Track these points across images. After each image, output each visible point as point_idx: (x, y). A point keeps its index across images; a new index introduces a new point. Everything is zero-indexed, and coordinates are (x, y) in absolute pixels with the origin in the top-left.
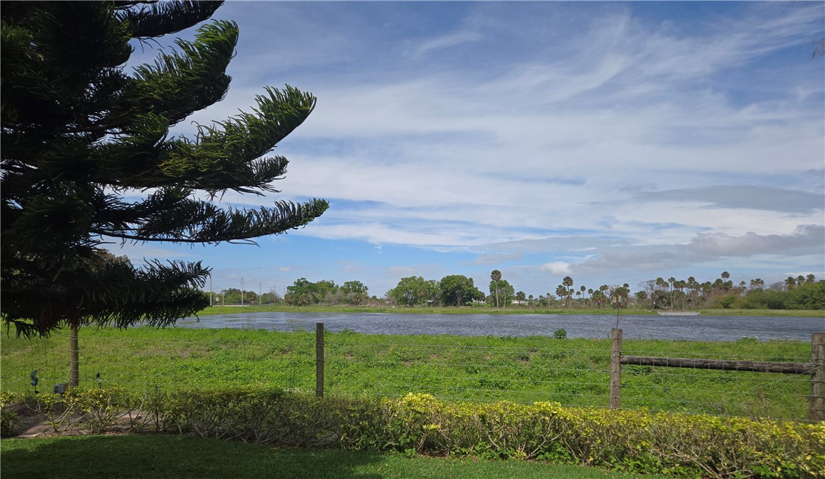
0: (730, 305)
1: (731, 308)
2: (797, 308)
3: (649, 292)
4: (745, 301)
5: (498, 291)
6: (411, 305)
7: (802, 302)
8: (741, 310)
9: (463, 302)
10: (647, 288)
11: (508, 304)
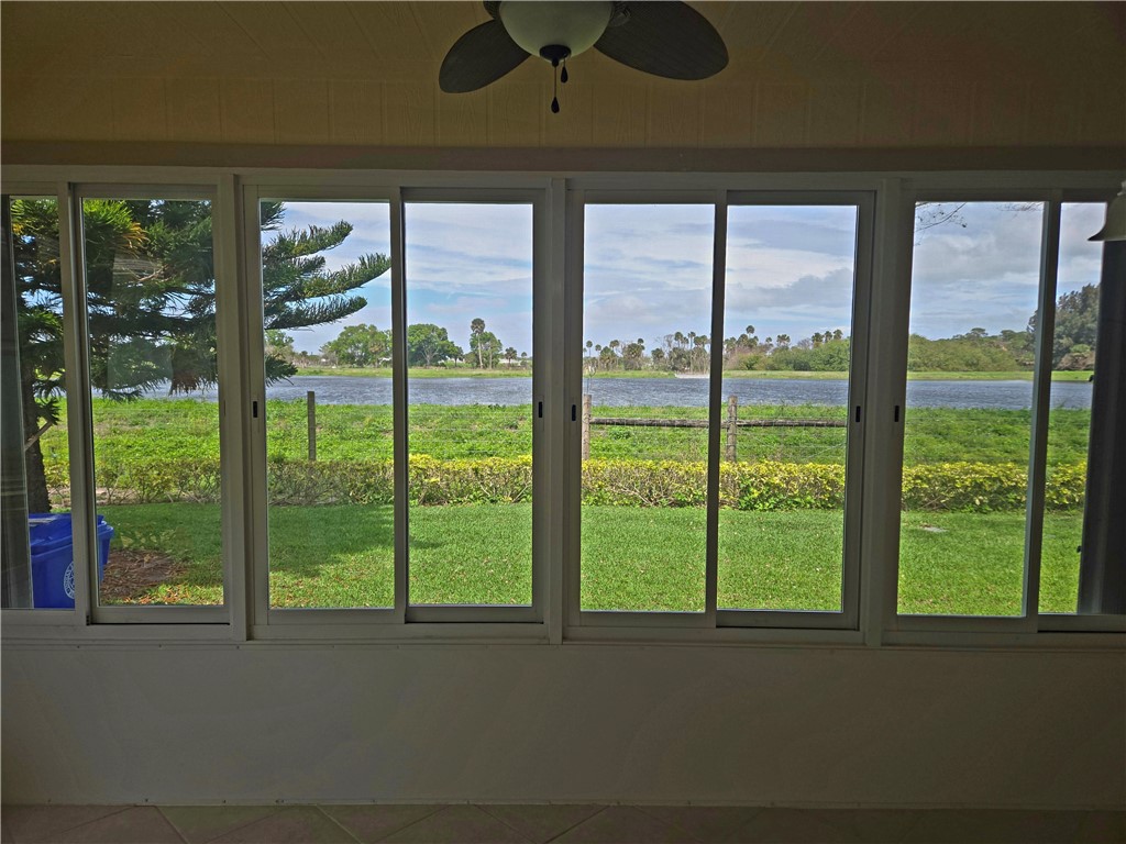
0: (755, 366)
1: (755, 369)
2: (823, 370)
3: (666, 350)
4: (770, 362)
5: (480, 348)
6: (360, 364)
7: (828, 362)
8: (764, 372)
9: (434, 362)
10: (664, 345)
11: (495, 365)
